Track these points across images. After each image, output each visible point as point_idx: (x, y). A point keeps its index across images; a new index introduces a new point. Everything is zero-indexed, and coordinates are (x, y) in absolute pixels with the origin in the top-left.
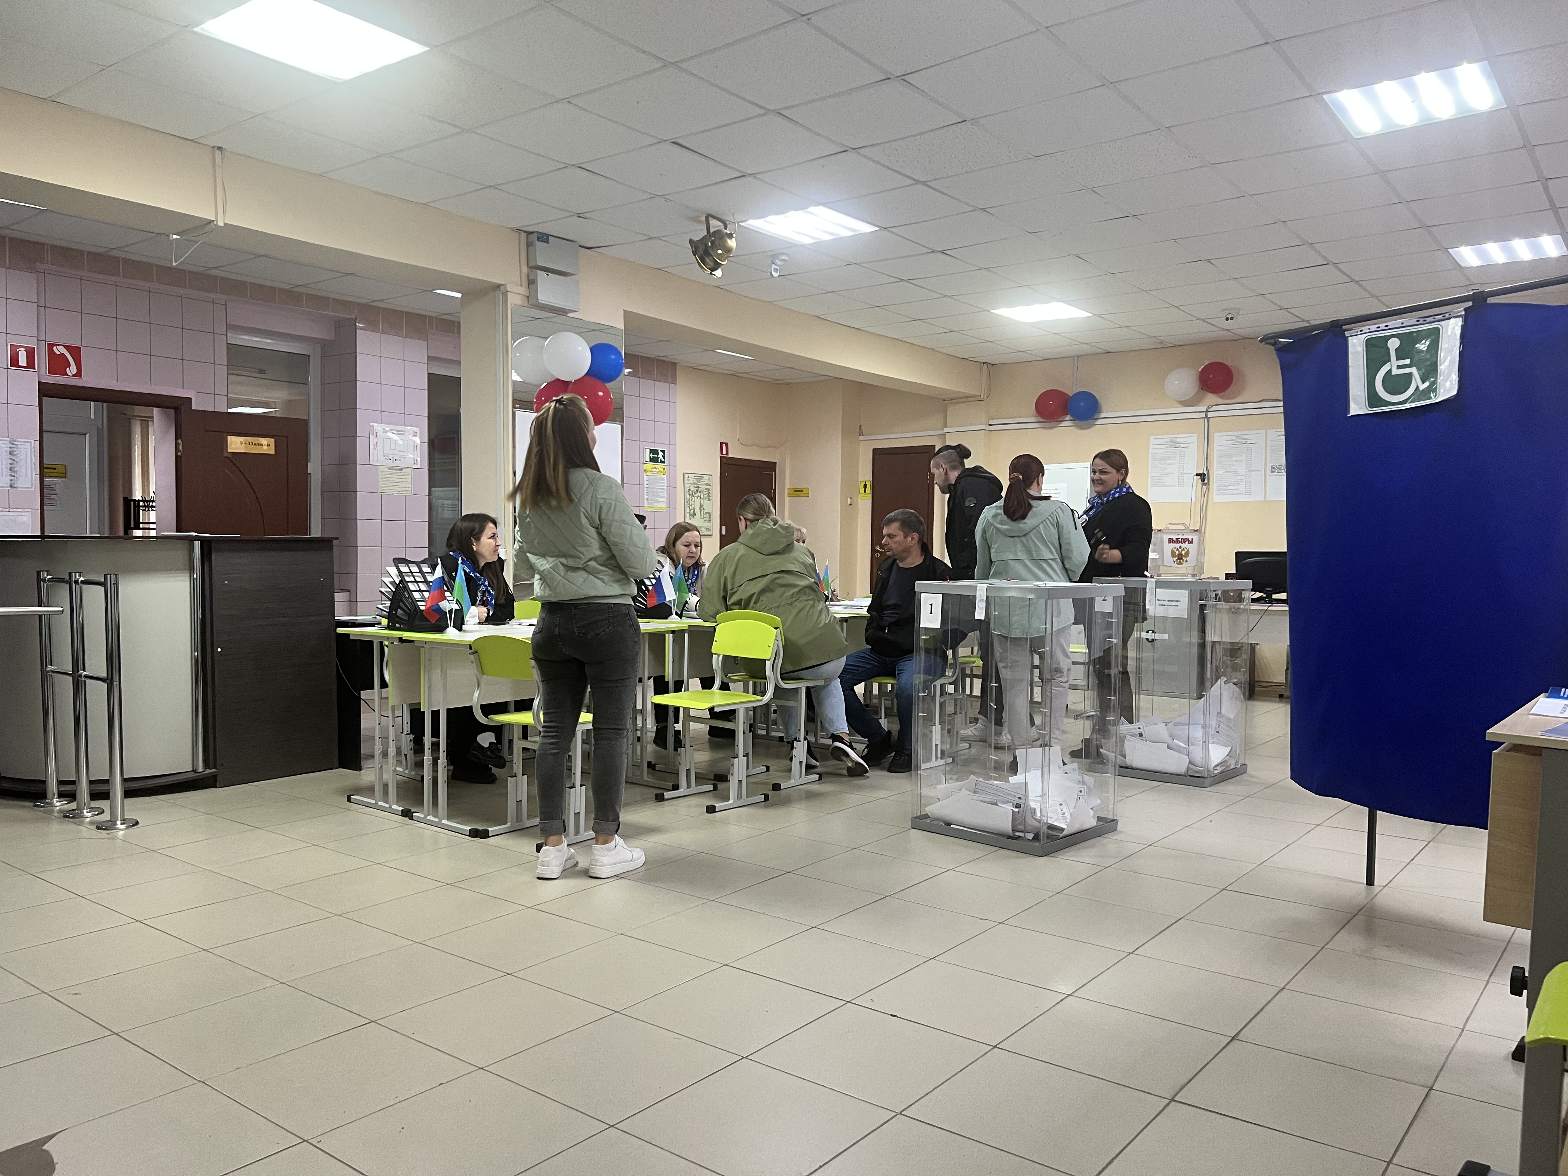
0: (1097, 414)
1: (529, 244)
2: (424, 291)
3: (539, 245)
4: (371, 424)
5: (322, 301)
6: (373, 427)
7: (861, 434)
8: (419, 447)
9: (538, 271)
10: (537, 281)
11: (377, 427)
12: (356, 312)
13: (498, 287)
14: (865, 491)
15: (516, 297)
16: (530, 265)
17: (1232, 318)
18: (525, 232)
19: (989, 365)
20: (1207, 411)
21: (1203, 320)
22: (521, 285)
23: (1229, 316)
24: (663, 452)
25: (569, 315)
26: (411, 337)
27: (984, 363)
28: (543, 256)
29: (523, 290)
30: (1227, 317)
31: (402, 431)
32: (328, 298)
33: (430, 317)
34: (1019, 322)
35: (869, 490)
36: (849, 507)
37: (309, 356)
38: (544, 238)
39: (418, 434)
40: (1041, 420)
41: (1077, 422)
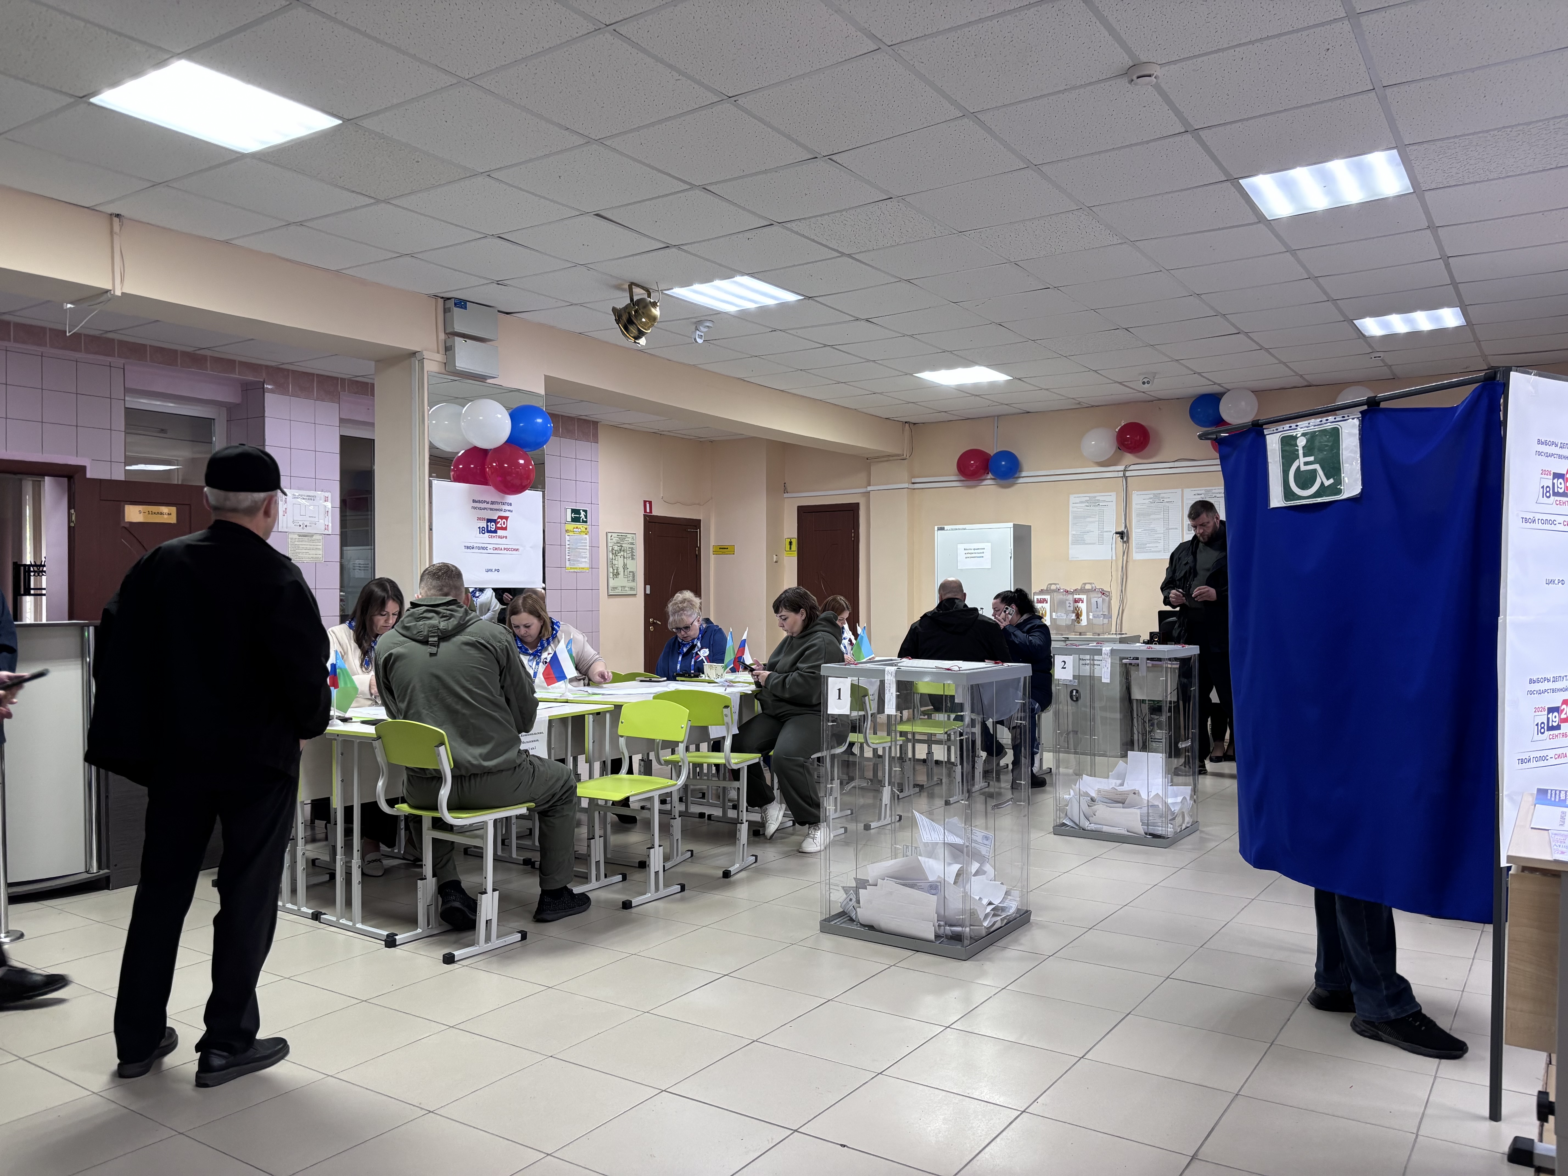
0: (1018, 473)
1: (446, 311)
3: (456, 310)
7: (786, 491)
8: (330, 513)
9: (456, 338)
10: (454, 347)
12: (264, 374)
13: (414, 354)
14: (790, 548)
15: (432, 364)
16: (447, 332)
17: (1148, 382)
18: (442, 298)
19: (911, 425)
20: (1125, 471)
21: (1120, 383)
22: (438, 352)
24: (585, 511)
25: (489, 381)
26: (323, 400)
27: (906, 422)
28: (461, 322)
29: (440, 357)
30: (1144, 380)
31: (313, 497)
32: (233, 361)
33: (343, 380)
34: (942, 385)
35: (794, 547)
36: (774, 564)
37: (214, 419)
38: (461, 304)
39: (330, 499)
40: (963, 479)
41: (999, 481)
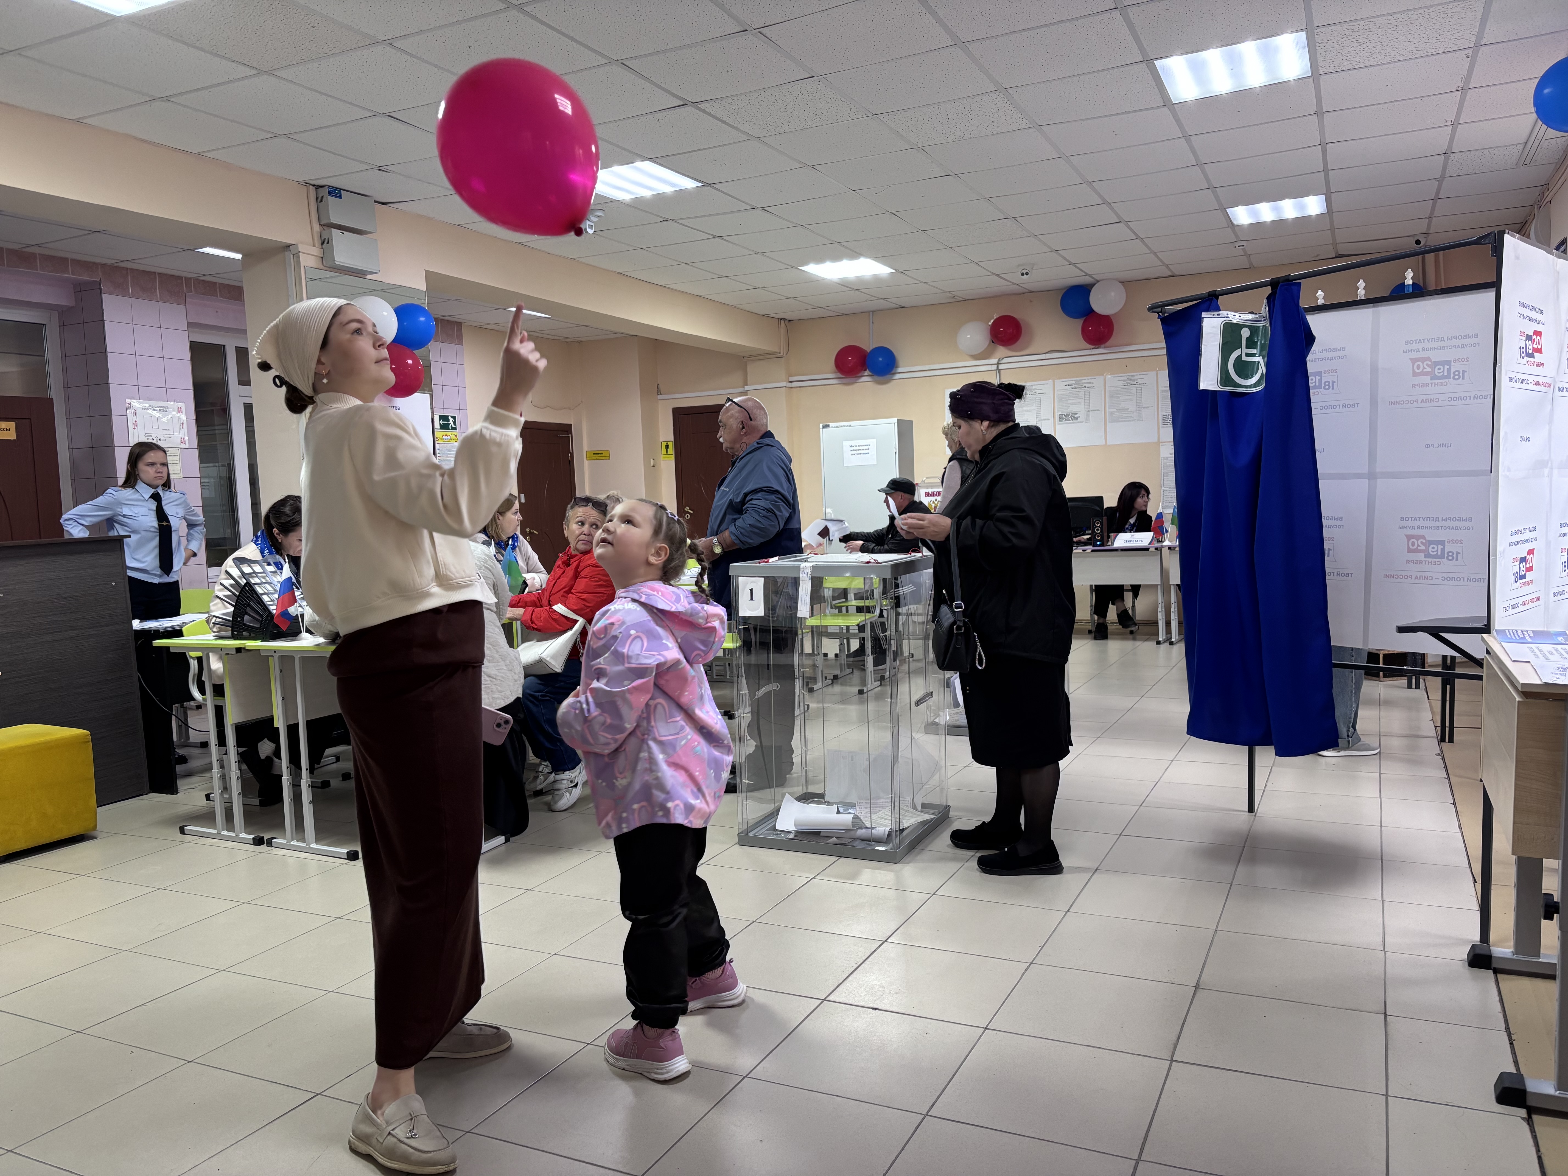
0: (895, 369)
1: (319, 200)
2: (185, 250)
3: (331, 199)
4: (127, 400)
5: (59, 263)
6: (130, 403)
7: (659, 392)
8: (185, 425)
9: (333, 229)
10: (332, 240)
11: (135, 403)
12: (100, 274)
13: (288, 246)
14: (667, 452)
15: (309, 257)
16: (321, 223)
17: (1027, 274)
18: (314, 185)
19: (787, 322)
20: (998, 364)
21: (998, 275)
22: (314, 246)
23: (1024, 272)
24: (454, 417)
25: (369, 277)
26: (167, 302)
27: (781, 319)
28: (336, 212)
29: (316, 251)
30: (1023, 271)
31: (165, 407)
32: (66, 259)
33: (188, 279)
34: (824, 279)
35: (671, 450)
36: (652, 470)
37: (44, 325)
38: (336, 192)
39: (184, 410)
40: (841, 376)
41: (876, 378)
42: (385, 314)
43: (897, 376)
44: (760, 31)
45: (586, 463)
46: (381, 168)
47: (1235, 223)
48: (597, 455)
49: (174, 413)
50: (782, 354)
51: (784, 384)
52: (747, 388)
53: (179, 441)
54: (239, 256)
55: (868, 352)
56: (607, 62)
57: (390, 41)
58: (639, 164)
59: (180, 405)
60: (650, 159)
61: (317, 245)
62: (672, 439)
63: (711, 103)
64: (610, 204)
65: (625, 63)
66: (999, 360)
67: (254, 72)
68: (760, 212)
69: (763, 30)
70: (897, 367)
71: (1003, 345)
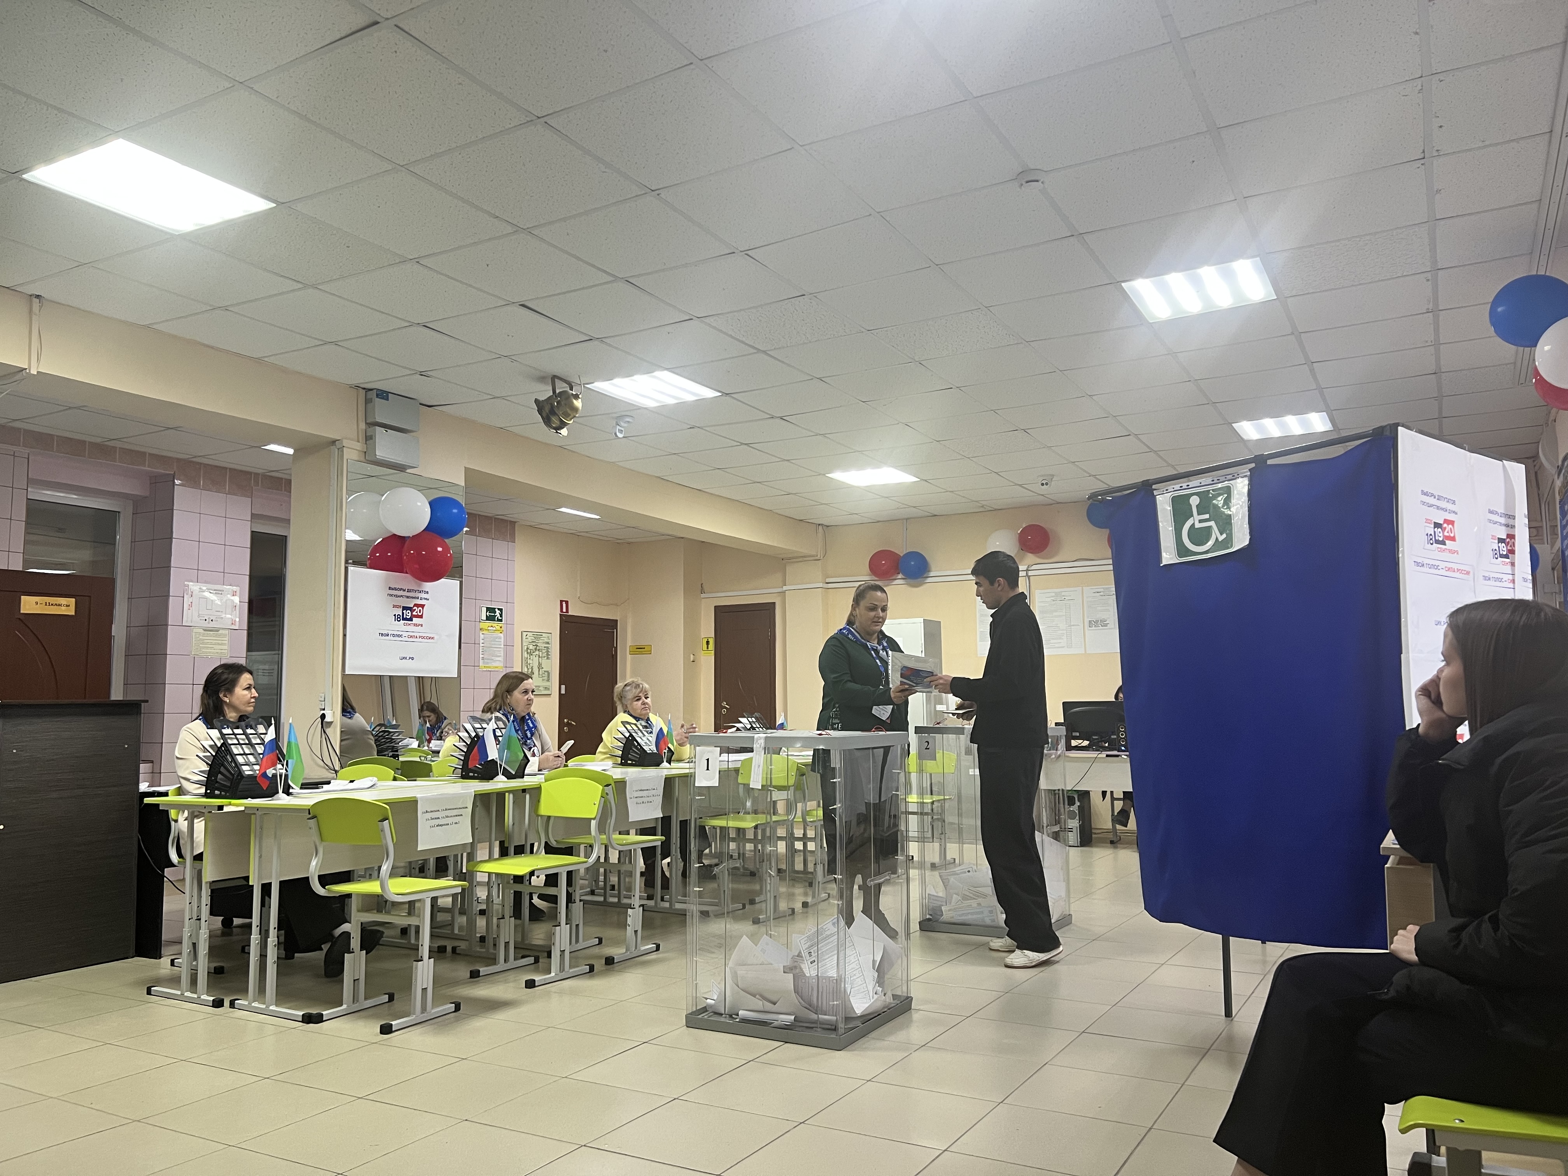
0: (927, 573)
1: (368, 401)
2: (253, 447)
4: (186, 583)
5: (138, 456)
6: (188, 586)
7: (702, 592)
8: (237, 608)
9: (377, 427)
11: (194, 587)
12: (175, 468)
13: (334, 442)
14: (708, 648)
17: (1047, 484)
18: (364, 389)
19: (824, 527)
22: (358, 442)
23: (1044, 482)
24: (501, 610)
25: (408, 471)
26: (234, 494)
27: (819, 525)
28: (382, 412)
29: (359, 446)
30: (1042, 482)
31: (221, 591)
32: (144, 453)
33: (257, 474)
34: (852, 487)
35: (712, 646)
37: (119, 512)
38: (383, 395)
39: (238, 593)
41: (909, 581)
42: (419, 504)
43: (929, 580)
44: (746, 253)
45: (629, 657)
46: (422, 373)
47: (1245, 438)
48: (640, 649)
49: (229, 596)
50: (819, 556)
51: (821, 585)
52: (785, 588)
53: (230, 623)
54: (290, 451)
55: (902, 555)
56: (614, 279)
57: (417, 260)
58: (658, 374)
59: (235, 588)
60: (667, 369)
61: (361, 441)
62: (713, 636)
63: (715, 318)
64: (638, 411)
65: (629, 280)
66: (1028, 567)
67: (300, 286)
68: (779, 421)
69: (749, 253)
70: (929, 571)
71: (1031, 553)
